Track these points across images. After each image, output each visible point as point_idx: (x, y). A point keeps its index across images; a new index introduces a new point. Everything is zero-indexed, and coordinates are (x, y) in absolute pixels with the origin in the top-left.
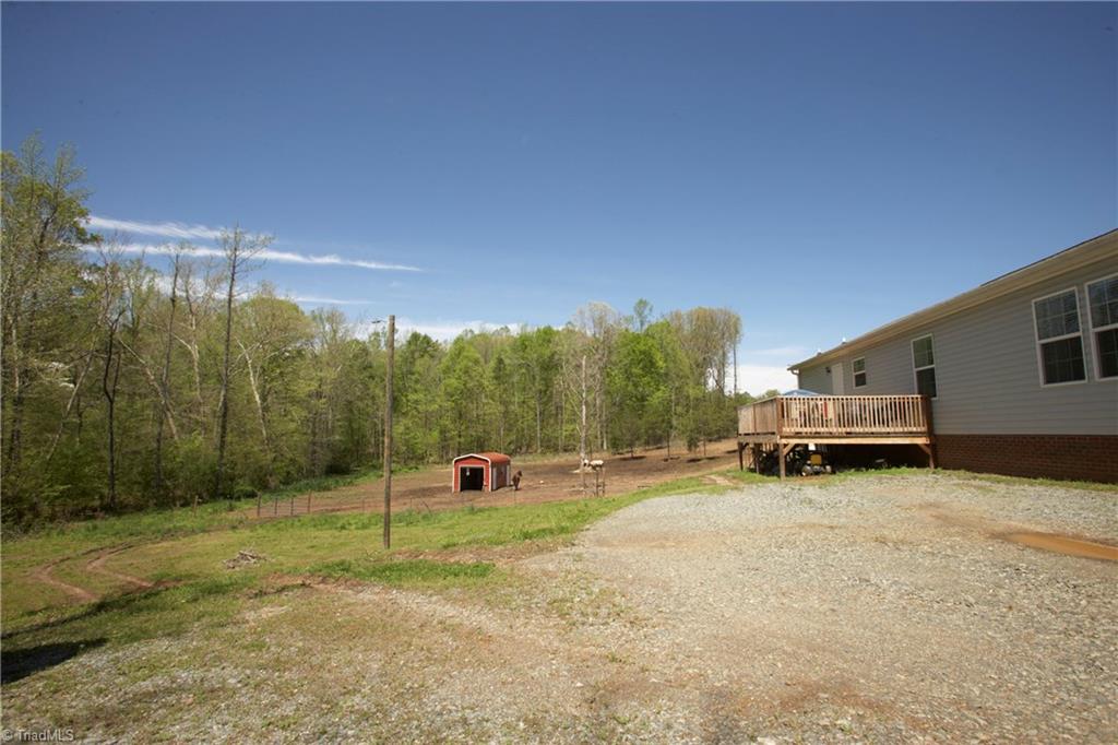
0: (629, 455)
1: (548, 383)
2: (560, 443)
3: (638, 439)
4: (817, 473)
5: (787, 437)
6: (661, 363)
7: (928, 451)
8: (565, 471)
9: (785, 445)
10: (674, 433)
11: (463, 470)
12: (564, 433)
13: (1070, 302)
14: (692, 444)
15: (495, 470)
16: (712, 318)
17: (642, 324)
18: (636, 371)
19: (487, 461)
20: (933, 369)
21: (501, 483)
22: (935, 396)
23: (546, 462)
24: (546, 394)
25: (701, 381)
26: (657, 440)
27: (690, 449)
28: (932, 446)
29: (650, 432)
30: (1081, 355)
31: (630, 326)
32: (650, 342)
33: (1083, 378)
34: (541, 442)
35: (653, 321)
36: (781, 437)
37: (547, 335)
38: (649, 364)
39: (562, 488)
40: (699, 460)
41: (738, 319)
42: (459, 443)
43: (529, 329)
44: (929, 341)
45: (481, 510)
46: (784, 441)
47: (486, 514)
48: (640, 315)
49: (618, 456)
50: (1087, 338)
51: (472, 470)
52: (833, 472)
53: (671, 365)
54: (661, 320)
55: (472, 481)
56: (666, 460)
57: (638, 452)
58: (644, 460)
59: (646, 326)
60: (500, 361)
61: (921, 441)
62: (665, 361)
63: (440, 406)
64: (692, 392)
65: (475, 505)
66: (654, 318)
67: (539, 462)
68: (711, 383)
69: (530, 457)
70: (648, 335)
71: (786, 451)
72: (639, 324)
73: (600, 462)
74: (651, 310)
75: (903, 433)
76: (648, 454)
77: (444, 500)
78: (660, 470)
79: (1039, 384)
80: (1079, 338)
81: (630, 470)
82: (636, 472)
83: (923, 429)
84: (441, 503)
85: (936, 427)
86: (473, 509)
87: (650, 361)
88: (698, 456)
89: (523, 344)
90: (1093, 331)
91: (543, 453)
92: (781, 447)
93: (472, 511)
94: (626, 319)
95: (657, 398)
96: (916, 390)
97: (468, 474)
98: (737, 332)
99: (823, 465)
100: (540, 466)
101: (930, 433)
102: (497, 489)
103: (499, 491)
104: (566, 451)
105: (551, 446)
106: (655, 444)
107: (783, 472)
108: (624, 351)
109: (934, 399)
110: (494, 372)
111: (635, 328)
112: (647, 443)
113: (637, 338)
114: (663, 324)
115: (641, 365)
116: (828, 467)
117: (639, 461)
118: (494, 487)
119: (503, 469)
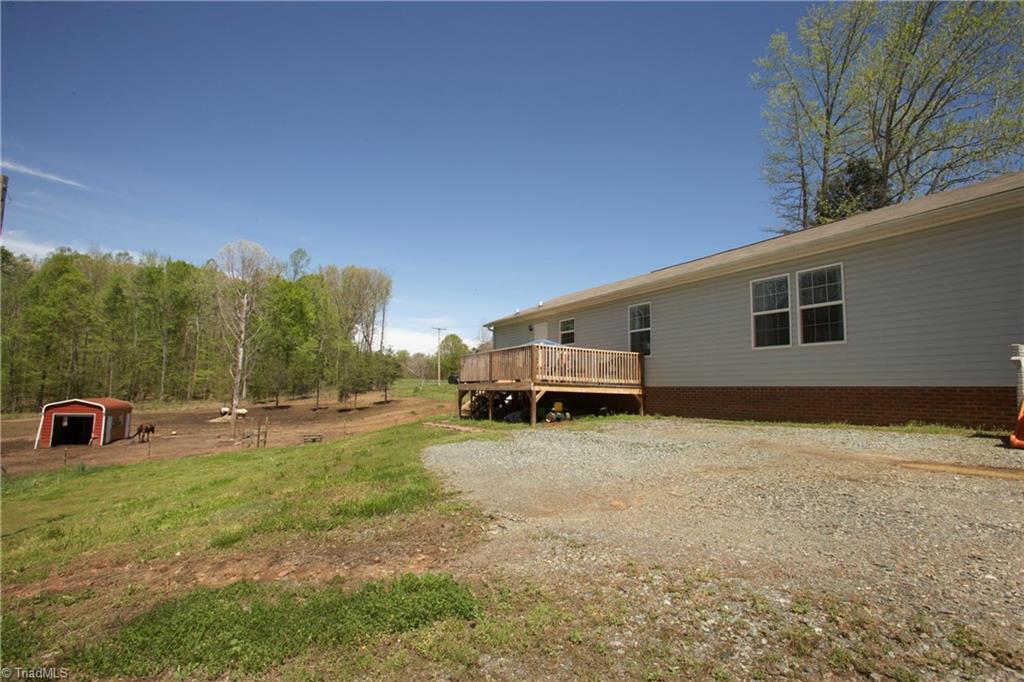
0: (274, 404)
1: (180, 325)
2: (190, 390)
3: (285, 388)
4: (558, 420)
5: (539, 384)
6: (311, 314)
7: (640, 400)
8: (200, 420)
9: (538, 392)
10: (323, 383)
11: (59, 420)
12: (196, 378)
13: (782, 284)
14: (343, 395)
15: (110, 419)
16: (366, 277)
17: (296, 273)
18: (286, 319)
19: (101, 409)
20: (649, 332)
21: (117, 434)
22: (649, 354)
23: (171, 410)
24: (176, 333)
25: (348, 334)
26: (302, 391)
27: (340, 400)
28: (643, 396)
29: (297, 382)
30: (788, 325)
31: (282, 274)
32: (303, 292)
33: (788, 343)
34: (165, 387)
35: (309, 272)
36: (535, 384)
37: (182, 271)
38: (299, 314)
39: (204, 439)
40: (349, 410)
41: (390, 282)
42: (42, 386)
43: (158, 262)
44: (646, 309)
45: (99, 470)
46: (537, 388)
47: (109, 475)
48: (296, 265)
49: (260, 405)
50: (794, 313)
51: (71, 419)
52: (571, 419)
53: (321, 318)
54: (318, 272)
55: (73, 433)
56: (315, 410)
57: (283, 401)
58: (290, 409)
59: (299, 276)
60: (118, 291)
61: (636, 392)
62: (316, 313)
63: (15, 338)
64: (339, 345)
65: (86, 462)
66: (310, 269)
67: (161, 411)
68: (358, 337)
69: (149, 405)
70: (299, 285)
71: (538, 397)
72: (292, 274)
73: (244, 411)
74: (308, 261)
75: (625, 384)
76: (293, 403)
77: (24, 459)
78: (310, 420)
79: (750, 347)
80: (787, 313)
81: (277, 420)
82: (284, 422)
83: (638, 382)
84: (20, 464)
85: (646, 380)
86: (83, 469)
87: (301, 312)
88: (349, 407)
89: (149, 277)
90: (800, 308)
91: (166, 400)
92: (534, 393)
93: (83, 471)
94: (278, 266)
95: (307, 347)
96: (629, 348)
97: (65, 424)
98: (388, 293)
99: (564, 412)
100: (165, 415)
101: (642, 385)
102: (112, 442)
103: (115, 444)
104: (195, 398)
105: (178, 393)
106: (300, 394)
107: (534, 418)
108: (275, 298)
109: (646, 357)
110: (106, 303)
111: (287, 276)
112: (292, 393)
113: (290, 286)
114: (317, 278)
115: (292, 314)
116: (568, 414)
117: (285, 410)
118: (107, 441)
119: (121, 418)
